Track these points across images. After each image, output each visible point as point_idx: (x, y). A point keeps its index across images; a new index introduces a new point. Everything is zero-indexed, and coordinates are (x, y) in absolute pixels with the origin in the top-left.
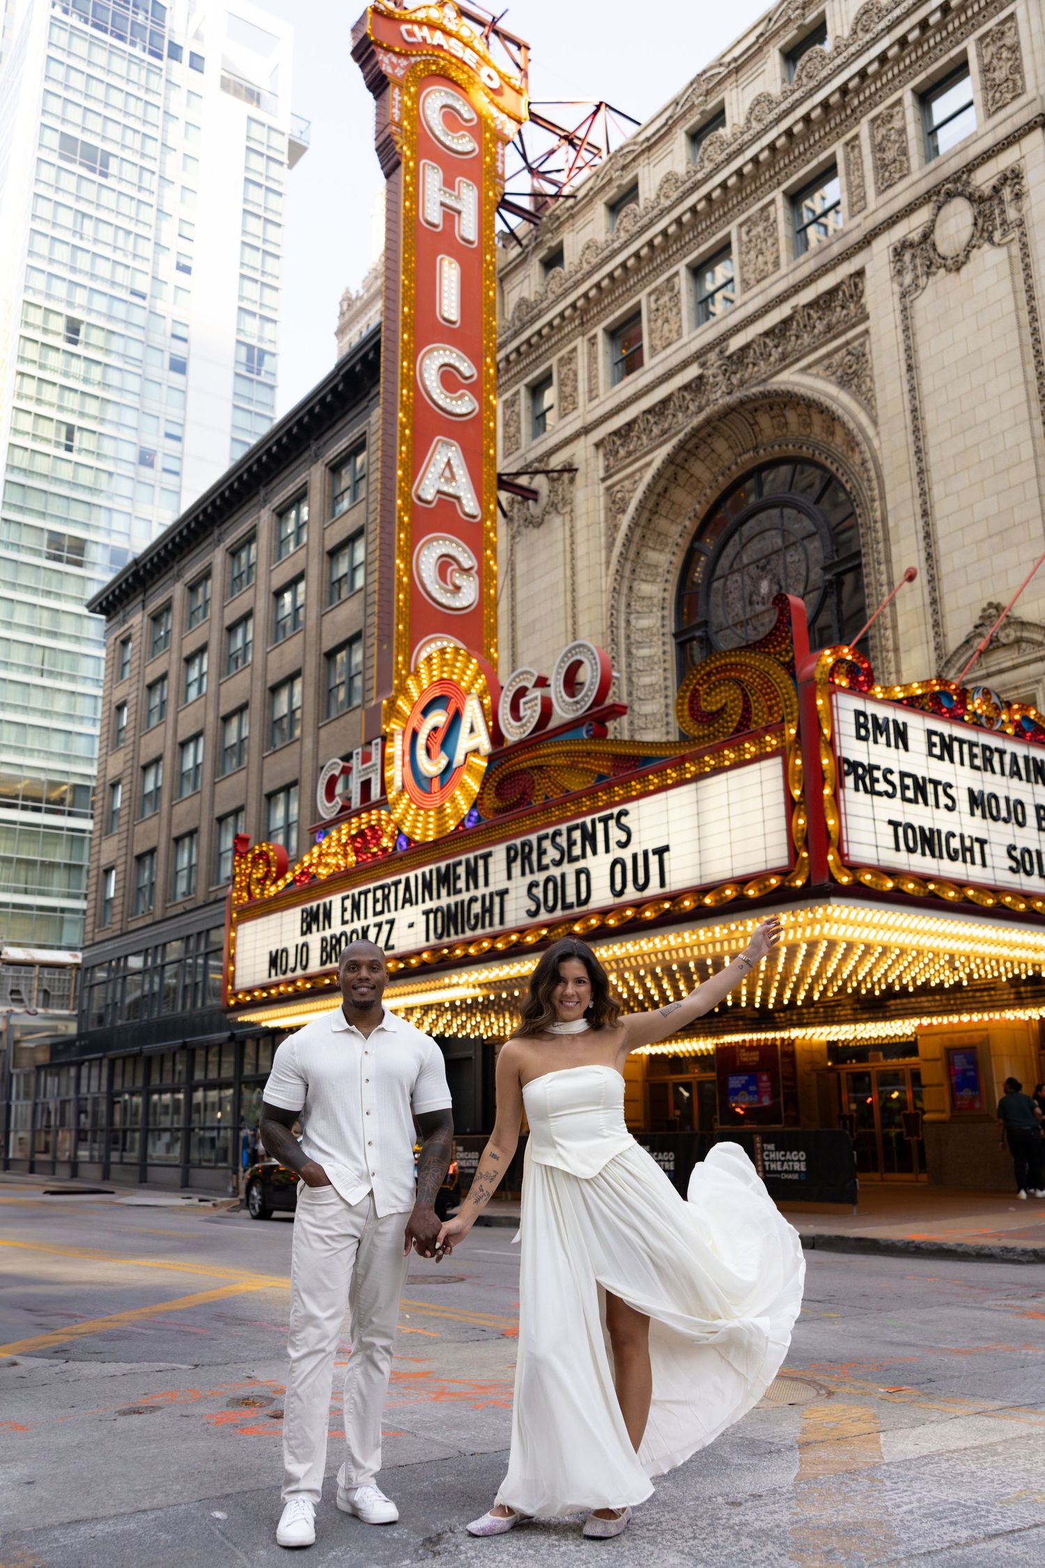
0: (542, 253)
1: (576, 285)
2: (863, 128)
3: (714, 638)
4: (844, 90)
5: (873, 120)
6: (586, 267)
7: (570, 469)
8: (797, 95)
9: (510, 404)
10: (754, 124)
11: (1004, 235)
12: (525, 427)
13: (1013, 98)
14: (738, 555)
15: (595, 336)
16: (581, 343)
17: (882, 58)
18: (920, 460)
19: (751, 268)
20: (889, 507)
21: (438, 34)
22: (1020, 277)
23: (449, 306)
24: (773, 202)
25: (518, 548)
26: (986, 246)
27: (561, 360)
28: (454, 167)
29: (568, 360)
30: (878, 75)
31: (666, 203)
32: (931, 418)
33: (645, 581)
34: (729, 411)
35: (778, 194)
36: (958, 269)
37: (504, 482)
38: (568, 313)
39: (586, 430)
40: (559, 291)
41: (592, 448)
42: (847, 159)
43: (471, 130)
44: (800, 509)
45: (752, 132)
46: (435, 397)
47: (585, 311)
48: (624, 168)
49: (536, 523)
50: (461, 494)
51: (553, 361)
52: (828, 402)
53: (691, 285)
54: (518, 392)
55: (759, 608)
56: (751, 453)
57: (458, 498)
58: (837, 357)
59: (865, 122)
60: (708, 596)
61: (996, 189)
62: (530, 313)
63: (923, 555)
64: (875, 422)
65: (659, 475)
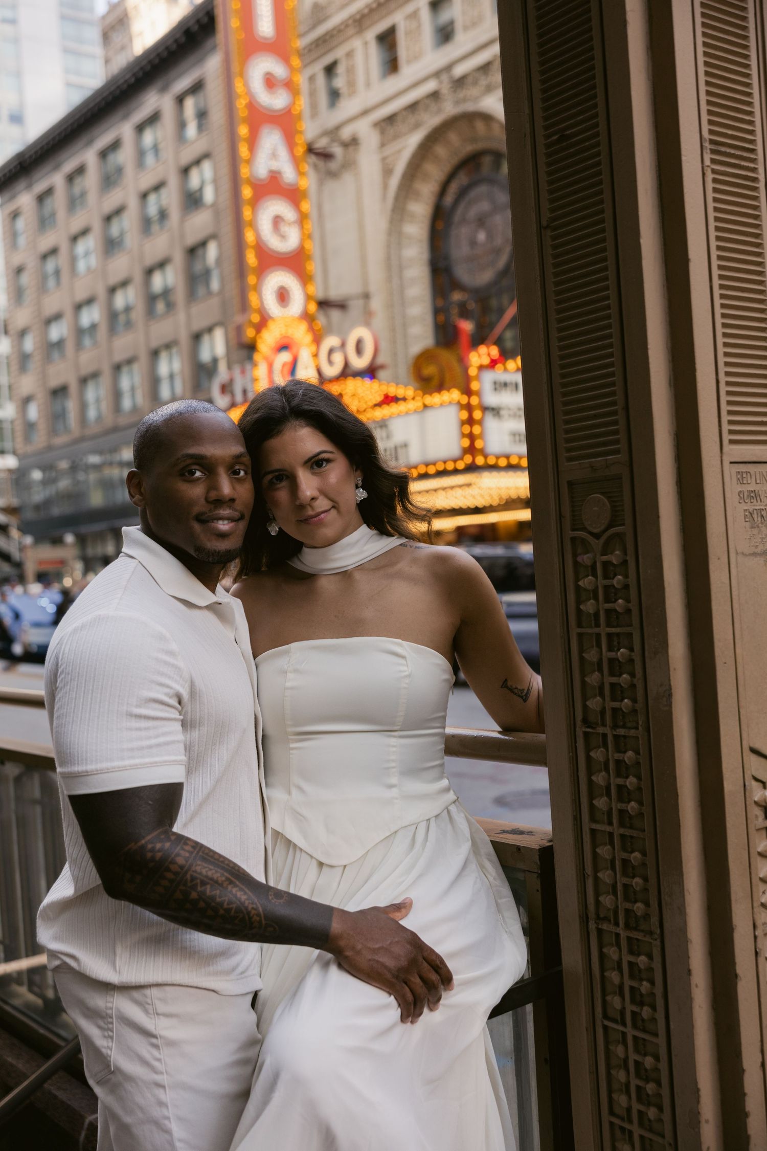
3: (452, 268)
7: (355, 142)
9: (313, 80)
12: (323, 99)
14: (465, 211)
15: (367, 41)
16: (358, 44)
19: (469, 17)
23: (265, 26)
25: (325, 193)
27: (345, 53)
29: (350, 55)
33: (409, 224)
34: (455, 119)
38: (349, 21)
39: (366, 112)
41: (370, 127)
46: (262, 100)
47: (360, 22)
49: (335, 176)
50: (284, 169)
51: (339, 54)
53: (431, 17)
54: (316, 72)
55: (479, 251)
56: (471, 146)
57: (281, 173)
60: (447, 239)
65: (413, 157)
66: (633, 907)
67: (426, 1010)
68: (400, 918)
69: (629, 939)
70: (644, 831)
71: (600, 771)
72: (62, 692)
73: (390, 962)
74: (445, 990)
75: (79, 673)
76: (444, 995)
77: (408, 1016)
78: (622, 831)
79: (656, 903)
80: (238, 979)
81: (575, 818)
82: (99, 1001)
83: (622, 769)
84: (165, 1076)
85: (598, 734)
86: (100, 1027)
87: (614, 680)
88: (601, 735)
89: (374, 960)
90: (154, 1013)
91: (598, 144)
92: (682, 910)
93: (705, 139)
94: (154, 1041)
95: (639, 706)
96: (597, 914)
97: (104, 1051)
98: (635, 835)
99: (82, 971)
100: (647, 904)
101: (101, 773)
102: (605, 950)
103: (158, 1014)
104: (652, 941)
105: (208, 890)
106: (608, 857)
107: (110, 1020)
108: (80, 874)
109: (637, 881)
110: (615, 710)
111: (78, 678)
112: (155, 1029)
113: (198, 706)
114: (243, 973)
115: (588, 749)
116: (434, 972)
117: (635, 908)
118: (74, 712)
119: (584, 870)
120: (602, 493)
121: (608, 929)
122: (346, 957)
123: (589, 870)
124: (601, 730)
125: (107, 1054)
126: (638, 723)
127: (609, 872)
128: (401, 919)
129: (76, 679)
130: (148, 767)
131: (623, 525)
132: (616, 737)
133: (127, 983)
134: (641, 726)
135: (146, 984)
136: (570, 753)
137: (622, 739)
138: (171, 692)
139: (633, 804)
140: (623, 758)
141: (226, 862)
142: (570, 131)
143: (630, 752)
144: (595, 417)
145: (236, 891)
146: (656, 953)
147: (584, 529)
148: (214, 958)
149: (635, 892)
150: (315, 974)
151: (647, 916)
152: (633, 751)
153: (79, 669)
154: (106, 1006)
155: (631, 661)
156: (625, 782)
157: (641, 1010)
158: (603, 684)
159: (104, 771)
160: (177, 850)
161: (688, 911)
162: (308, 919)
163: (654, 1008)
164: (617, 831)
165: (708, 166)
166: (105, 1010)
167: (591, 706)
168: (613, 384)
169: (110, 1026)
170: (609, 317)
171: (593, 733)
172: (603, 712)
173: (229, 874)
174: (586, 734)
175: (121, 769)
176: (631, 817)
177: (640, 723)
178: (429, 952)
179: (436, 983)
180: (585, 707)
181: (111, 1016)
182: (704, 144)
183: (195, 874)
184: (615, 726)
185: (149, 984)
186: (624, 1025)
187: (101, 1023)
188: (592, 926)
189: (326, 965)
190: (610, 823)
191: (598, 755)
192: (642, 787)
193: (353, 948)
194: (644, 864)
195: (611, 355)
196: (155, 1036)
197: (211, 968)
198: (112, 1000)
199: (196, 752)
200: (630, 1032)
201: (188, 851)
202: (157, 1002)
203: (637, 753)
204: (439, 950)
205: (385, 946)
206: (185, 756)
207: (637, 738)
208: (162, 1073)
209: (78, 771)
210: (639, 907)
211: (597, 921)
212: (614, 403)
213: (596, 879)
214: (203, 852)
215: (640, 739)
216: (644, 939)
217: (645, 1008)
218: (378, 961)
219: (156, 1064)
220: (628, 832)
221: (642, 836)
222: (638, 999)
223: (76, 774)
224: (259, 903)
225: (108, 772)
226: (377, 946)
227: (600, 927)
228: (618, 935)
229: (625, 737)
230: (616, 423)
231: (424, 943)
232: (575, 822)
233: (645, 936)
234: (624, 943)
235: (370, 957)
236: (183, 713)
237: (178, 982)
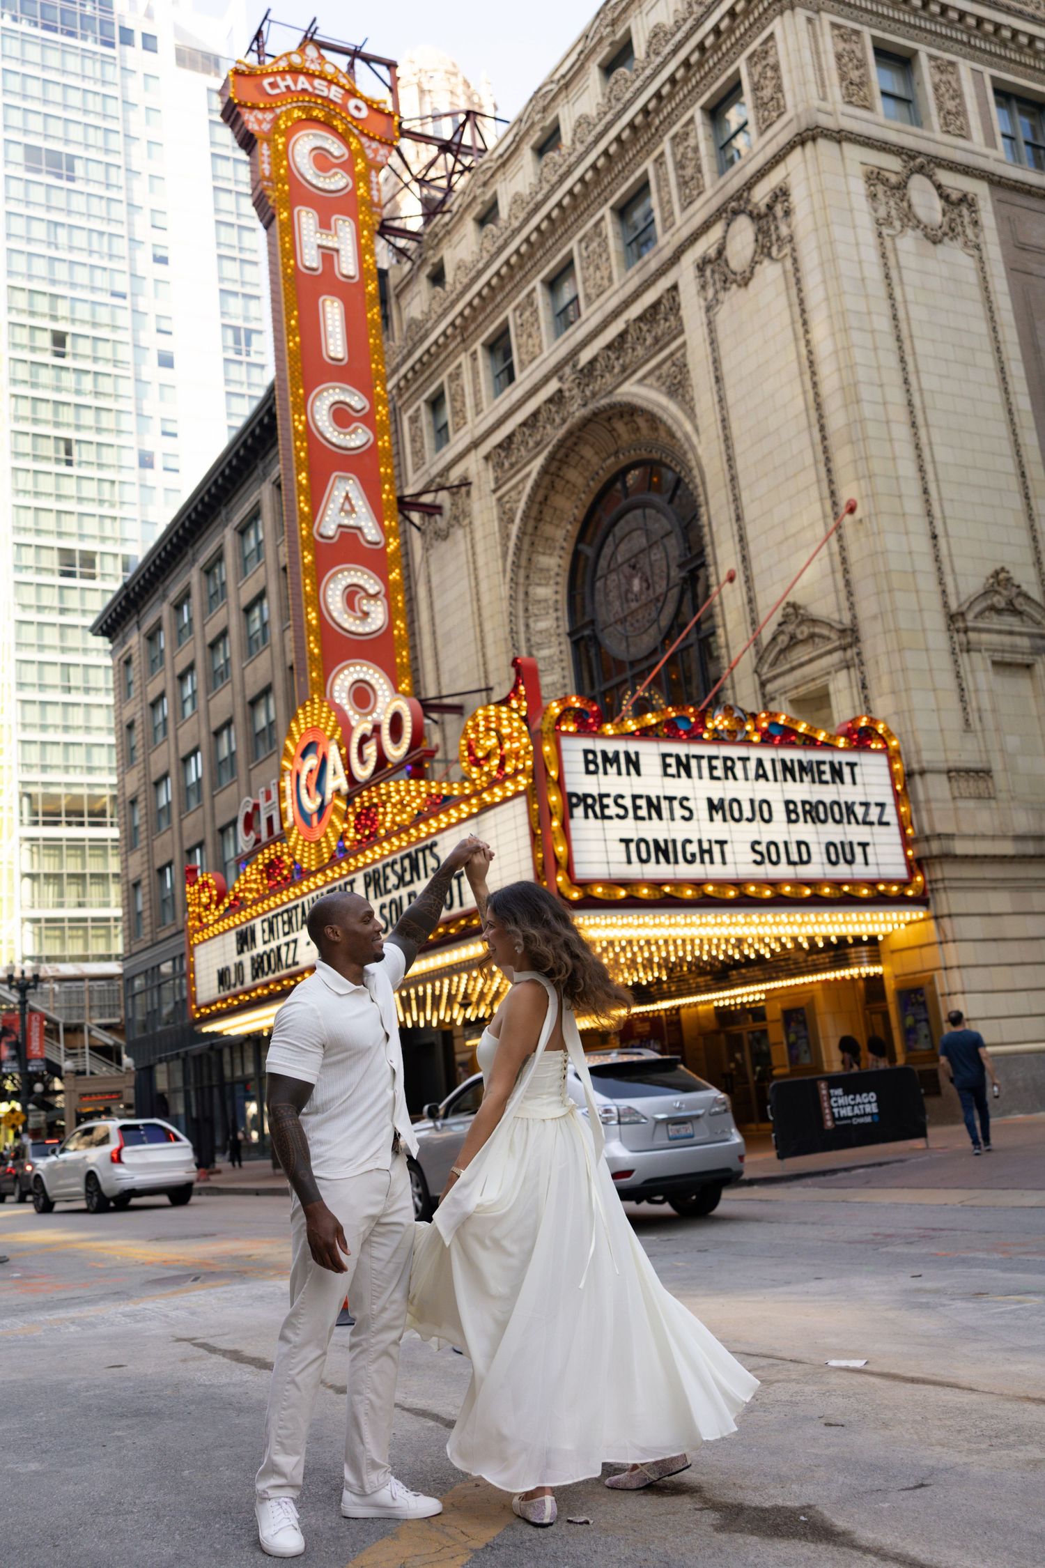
0: (427, 270)
1: (453, 304)
2: (666, 145)
3: (600, 636)
4: (645, 111)
5: (674, 138)
6: (459, 287)
7: (465, 483)
8: (609, 117)
9: (414, 420)
10: (578, 145)
11: (779, 250)
12: (428, 441)
13: (779, 116)
14: (613, 554)
15: (475, 353)
16: (464, 359)
17: (672, 80)
18: (731, 467)
19: (591, 283)
20: (712, 512)
21: (302, 79)
22: (794, 291)
23: (335, 345)
24: (602, 218)
25: (432, 560)
26: (766, 262)
27: (450, 376)
28: (327, 207)
29: (455, 376)
30: (671, 95)
31: (516, 224)
32: (736, 428)
33: (539, 585)
34: (586, 423)
35: (606, 211)
36: (746, 285)
37: (404, 505)
38: (449, 331)
39: (475, 445)
40: (440, 311)
41: (482, 461)
42: (657, 176)
43: (341, 166)
44: (659, 511)
45: (576, 154)
46: (328, 436)
47: (464, 328)
48: (485, 184)
49: (443, 535)
50: (362, 524)
51: (444, 377)
52: (660, 413)
53: (549, 300)
54: (418, 409)
55: (634, 605)
56: (612, 459)
57: (359, 529)
58: (665, 367)
59: (667, 138)
60: (593, 595)
61: (770, 207)
62: (418, 330)
63: (739, 558)
64: (696, 429)
65: (537, 485)
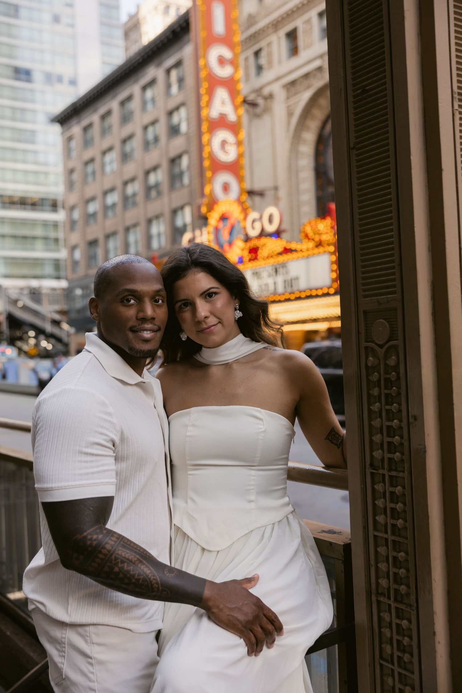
66: (399, 588)
67: (265, 648)
68: (250, 587)
69: (397, 608)
70: (407, 538)
71: (381, 498)
72: (40, 436)
73: (241, 617)
74: (278, 635)
75: (50, 425)
76: (277, 638)
77: (252, 652)
78: (393, 538)
79: (414, 586)
80: (145, 622)
81: (364, 527)
82: (57, 633)
83: (394, 498)
84: (96, 684)
85: (380, 474)
86: (57, 649)
87: (390, 439)
88: (381, 475)
89: (231, 615)
90: (91, 642)
91: (385, 96)
92: (430, 591)
93: (455, 92)
94: (90, 660)
95: (405, 458)
96: (377, 590)
97: (59, 665)
98: (401, 541)
99: (47, 613)
100: (408, 587)
101: (61, 489)
102: (382, 614)
103: (93, 643)
104: (411, 611)
105: (125, 567)
106: (384, 554)
107: (63, 645)
108: (49, 551)
109: (402, 571)
110: (390, 459)
111: (50, 428)
112: (91, 653)
113: (126, 447)
114: (149, 618)
115: (373, 483)
116: (270, 623)
117: (401, 589)
118: (46, 449)
119: (369, 561)
120: (385, 319)
121: (384, 601)
122: (213, 613)
123: (372, 562)
124: (381, 471)
125: (61, 667)
126: (404, 468)
127: (385, 564)
128: (250, 589)
129: (48, 429)
130: (91, 486)
131: (397, 340)
132: (391, 477)
133: (74, 622)
134: (406, 470)
135: (86, 624)
136: (361, 485)
137: (395, 478)
138: (108, 438)
139: (400, 521)
140: (395, 490)
141: (138, 548)
142: (368, 87)
143: (400, 487)
144: (381, 270)
145: (144, 567)
146: (414, 618)
147: (373, 341)
148: (130, 609)
149: (401, 579)
150: (193, 623)
151: (408, 595)
152: (402, 486)
153: (50, 423)
154: (62, 636)
155: (401, 428)
156: (396, 506)
157: (404, 656)
158: (383, 441)
159: (62, 488)
160: (106, 540)
161: (434, 593)
162: (189, 587)
163: (412, 655)
164: (391, 537)
165: (457, 110)
166: (61, 639)
167: (375, 456)
168: (392, 249)
169: (64, 649)
170: (390, 206)
171: (377, 473)
172: (383, 460)
173: (140, 556)
174: (372, 474)
175: (74, 487)
176: (399, 529)
177: (406, 468)
178: (267, 610)
179: (271, 631)
180: (372, 456)
181: (64, 642)
182: (454, 96)
183: (117, 556)
184: (390, 470)
185: (88, 623)
186: (393, 664)
187: (58, 647)
188: (374, 598)
189: (201, 617)
190: (386, 532)
191: (379, 487)
192: (407, 510)
193: (218, 607)
194: (407, 560)
195: (392, 230)
196: (91, 658)
197: (128, 615)
198: (65, 632)
199: (124, 476)
200: (397, 669)
201: (114, 541)
202: (93, 636)
203: (404, 487)
204: (274, 609)
205: (238, 606)
206: (117, 479)
207: (404, 478)
208: (94, 682)
209: (47, 487)
210: (403, 589)
211: (377, 595)
212: (393, 261)
213: (377, 568)
214: (123, 542)
215: (406, 479)
216: (406, 609)
217: (406, 655)
218: (233, 617)
219: (91, 675)
220: (397, 539)
221: (406, 542)
222: (402, 648)
223: (46, 489)
224: (158, 576)
225: (65, 489)
226: (233, 606)
227: (379, 599)
228: (390, 605)
229: (396, 477)
230: (393, 274)
231: (264, 604)
232: (364, 530)
233: (407, 607)
234: (393, 611)
235: (228, 613)
236: (116, 452)
237: (106, 624)
